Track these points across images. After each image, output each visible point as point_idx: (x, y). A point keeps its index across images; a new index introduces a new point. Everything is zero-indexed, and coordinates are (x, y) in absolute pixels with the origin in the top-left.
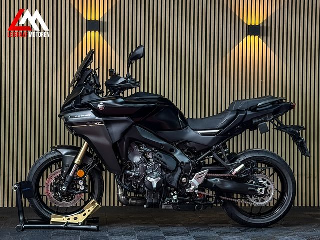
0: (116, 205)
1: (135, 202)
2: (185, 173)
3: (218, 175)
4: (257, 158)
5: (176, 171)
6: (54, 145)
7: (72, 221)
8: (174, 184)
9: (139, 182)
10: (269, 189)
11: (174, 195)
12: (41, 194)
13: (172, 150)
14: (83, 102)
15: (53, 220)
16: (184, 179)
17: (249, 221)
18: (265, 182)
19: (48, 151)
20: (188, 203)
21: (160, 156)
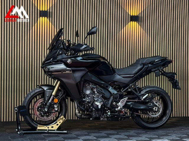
0: (74, 118)
1: (85, 117)
2: (115, 99)
3: (132, 100)
4: (152, 90)
5: (110, 98)
6: (38, 84)
7: (50, 128)
8: (109, 106)
9: (90, 105)
10: (159, 108)
11: (109, 112)
12: (31, 113)
13: (107, 87)
14: (58, 59)
15: (38, 128)
16: (114, 103)
17: (148, 126)
18: (157, 104)
19: (34, 88)
20: (116, 116)
21: (101, 90)
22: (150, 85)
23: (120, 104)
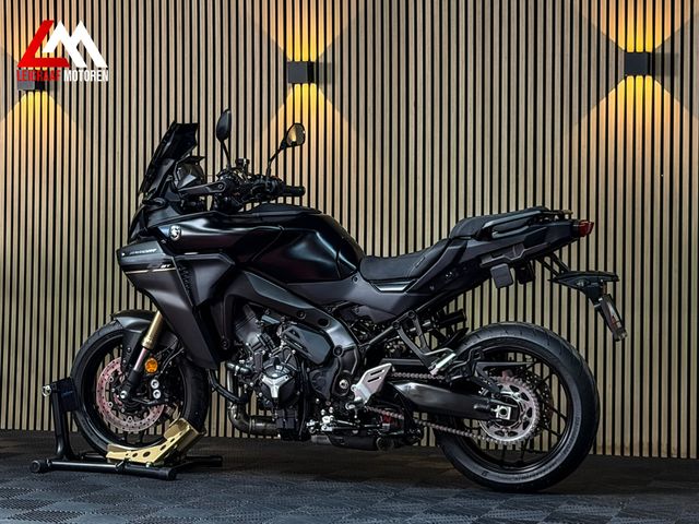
0: (229, 435)
1: (260, 425)
2: (344, 368)
3: (416, 376)
5: (328, 364)
7: (140, 459)
9: (252, 384)
10: (525, 410)
11: (328, 414)
13: (325, 323)
15: (110, 455)
16: (343, 381)
18: (517, 394)
21: (297, 335)
22: (503, 319)
23: (363, 390)
